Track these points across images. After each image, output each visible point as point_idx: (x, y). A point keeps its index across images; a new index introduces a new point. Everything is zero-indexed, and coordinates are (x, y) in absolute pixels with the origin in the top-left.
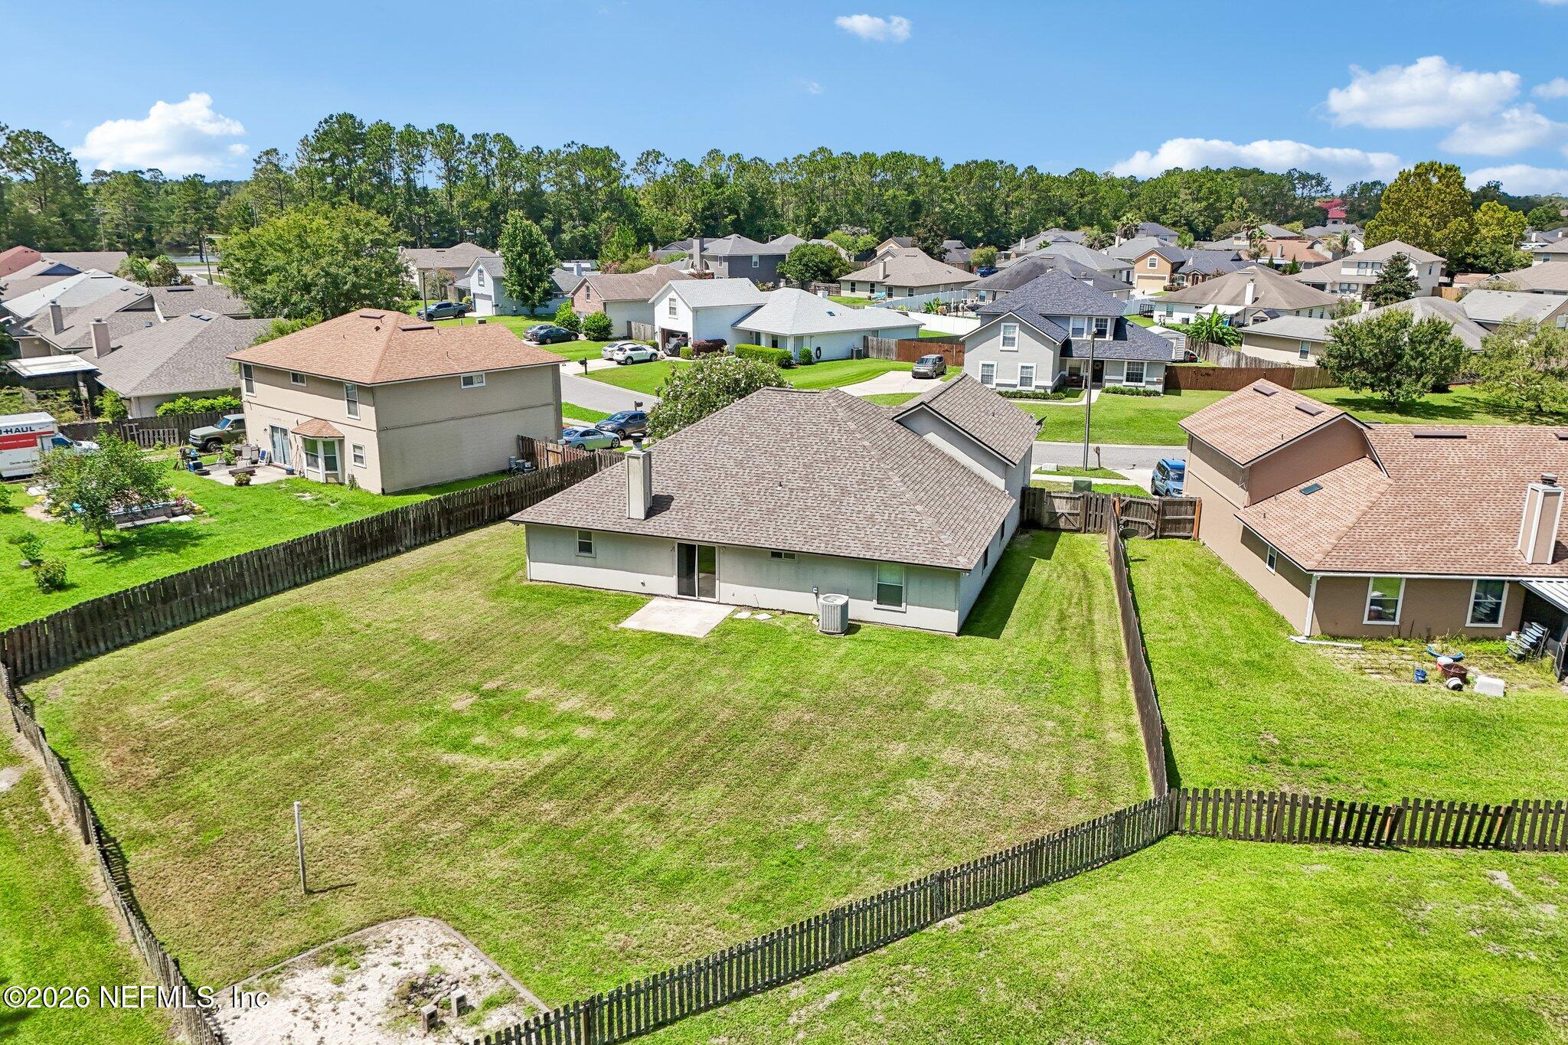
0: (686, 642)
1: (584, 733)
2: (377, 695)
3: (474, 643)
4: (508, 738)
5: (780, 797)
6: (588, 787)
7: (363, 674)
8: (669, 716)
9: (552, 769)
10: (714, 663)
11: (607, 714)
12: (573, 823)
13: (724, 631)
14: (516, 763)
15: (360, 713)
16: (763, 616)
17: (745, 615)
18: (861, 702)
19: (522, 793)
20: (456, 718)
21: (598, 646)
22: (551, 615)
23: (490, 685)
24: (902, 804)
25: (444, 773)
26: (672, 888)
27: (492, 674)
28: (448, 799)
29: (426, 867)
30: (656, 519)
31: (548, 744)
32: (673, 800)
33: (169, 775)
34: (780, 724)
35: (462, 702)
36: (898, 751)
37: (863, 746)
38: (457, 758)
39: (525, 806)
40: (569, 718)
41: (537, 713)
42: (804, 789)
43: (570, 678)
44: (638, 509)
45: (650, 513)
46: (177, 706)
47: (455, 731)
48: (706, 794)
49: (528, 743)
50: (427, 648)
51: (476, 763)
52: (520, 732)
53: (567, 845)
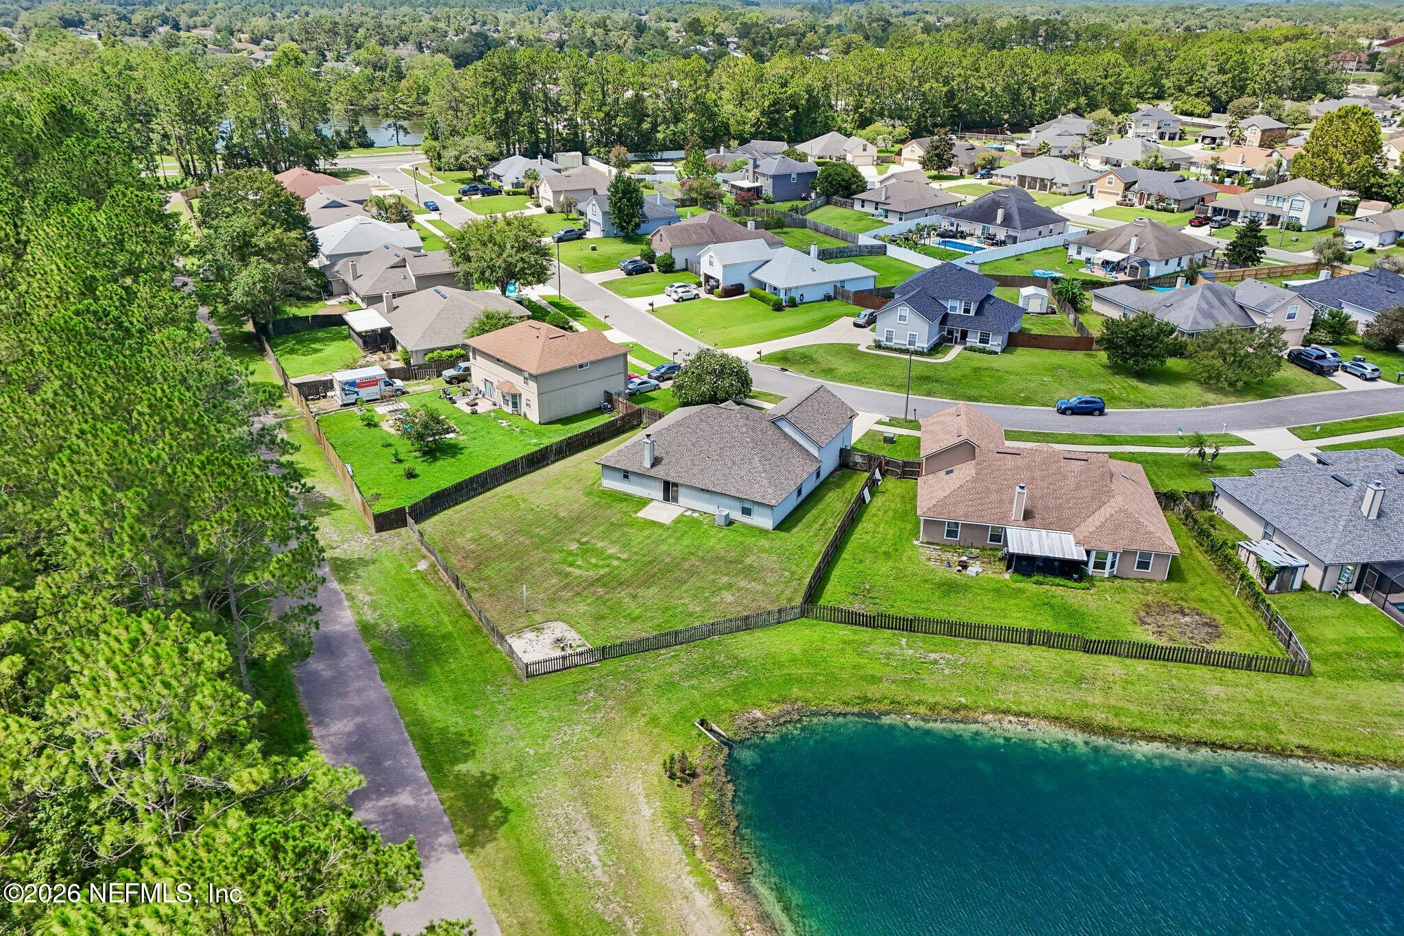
0: (661, 525)
1: (615, 563)
2: (544, 541)
3: (579, 519)
4: (589, 563)
5: (677, 593)
6: (614, 584)
7: (537, 530)
8: (647, 559)
9: (603, 576)
10: (670, 536)
11: (624, 556)
12: (607, 596)
13: (677, 521)
14: (591, 573)
15: (537, 548)
16: (696, 515)
17: (689, 513)
18: (719, 559)
19: (592, 584)
20: (570, 553)
21: (626, 525)
22: (610, 507)
23: (584, 540)
24: (717, 599)
25: (567, 575)
26: (634, 620)
27: (584, 534)
28: (567, 585)
29: (561, 606)
30: (655, 469)
31: (602, 567)
32: (641, 592)
33: (477, 567)
34: (686, 565)
35: (574, 546)
36: (725, 579)
37: (712, 577)
38: (570, 569)
39: (593, 589)
40: (611, 557)
41: (600, 554)
42: (686, 591)
43: (614, 539)
44: (647, 464)
45: (653, 465)
46: (473, 540)
47: (570, 559)
48: (653, 590)
49: (596, 566)
50: (560, 520)
51: (578, 572)
52: (593, 561)
53: (604, 603)
